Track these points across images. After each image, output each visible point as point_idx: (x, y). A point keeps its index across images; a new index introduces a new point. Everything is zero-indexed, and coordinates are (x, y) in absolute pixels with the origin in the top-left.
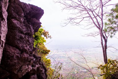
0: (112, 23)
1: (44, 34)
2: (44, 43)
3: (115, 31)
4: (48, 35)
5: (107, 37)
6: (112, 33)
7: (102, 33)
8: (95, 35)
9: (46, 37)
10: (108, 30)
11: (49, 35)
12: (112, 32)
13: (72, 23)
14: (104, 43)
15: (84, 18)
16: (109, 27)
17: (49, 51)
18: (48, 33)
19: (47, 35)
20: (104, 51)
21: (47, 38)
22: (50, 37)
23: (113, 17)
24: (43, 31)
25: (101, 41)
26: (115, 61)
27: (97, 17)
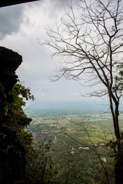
1: (22, 94)
2: (22, 107)
4: (30, 94)
5: (118, 98)
7: (112, 92)
8: (101, 95)
9: (26, 97)
10: (119, 88)
11: (30, 95)
13: (67, 76)
14: (114, 107)
17: (31, 120)
18: (29, 90)
19: (28, 94)
20: (114, 119)
21: (27, 99)
22: (32, 98)
24: (21, 89)
27: (103, 69)
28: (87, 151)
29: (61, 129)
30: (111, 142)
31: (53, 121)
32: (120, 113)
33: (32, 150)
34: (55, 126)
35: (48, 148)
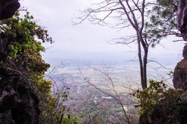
0: (156, 24)
1: (37, 34)
2: (41, 53)
3: (159, 36)
4: (47, 35)
5: (148, 45)
6: (154, 40)
8: (128, 42)
9: (42, 39)
10: (149, 35)
11: (48, 37)
12: (155, 38)
15: (112, 10)
16: (150, 29)
17: (48, 66)
18: (46, 31)
19: (45, 36)
20: (141, 67)
21: (44, 42)
22: (50, 40)
23: (158, 13)
24: (36, 28)
25: (137, 50)
26: (161, 82)
29: (85, 79)
30: (138, 91)
31: (77, 71)
32: (148, 61)
33: (50, 98)
34: (79, 75)
35: (67, 96)
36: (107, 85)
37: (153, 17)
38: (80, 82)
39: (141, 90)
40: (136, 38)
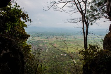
0: (94, 11)
3: (95, 18)
4: (28, 18)
5: (89, 24)
6: (92, 21)
8: (77, 22)
9: (25, 20)
10: (89, 17)
12: (93, 19)
13: (55, 8)
14: (85, 29)
15: (67, 2)
16: (90, 14)
17: (29, 36)
18: (28, 15)
19: (27, 18)
21: (26, 21)
22: (30, 20)
23: (95, 4)
24: (22, 13)
26: (96, 46)
27: (80, 3)
28: (65, 56)
29: (51, 44)
30: (82, 51)
31: (46, 39)
32: (88, 33)
33: (30, 55)
34: (47, 42)
35: (40, 54)
36: (64, 48)
37: (92, 7)
38: (48, 46)
39: (84, 50)
40: (82, 19)
